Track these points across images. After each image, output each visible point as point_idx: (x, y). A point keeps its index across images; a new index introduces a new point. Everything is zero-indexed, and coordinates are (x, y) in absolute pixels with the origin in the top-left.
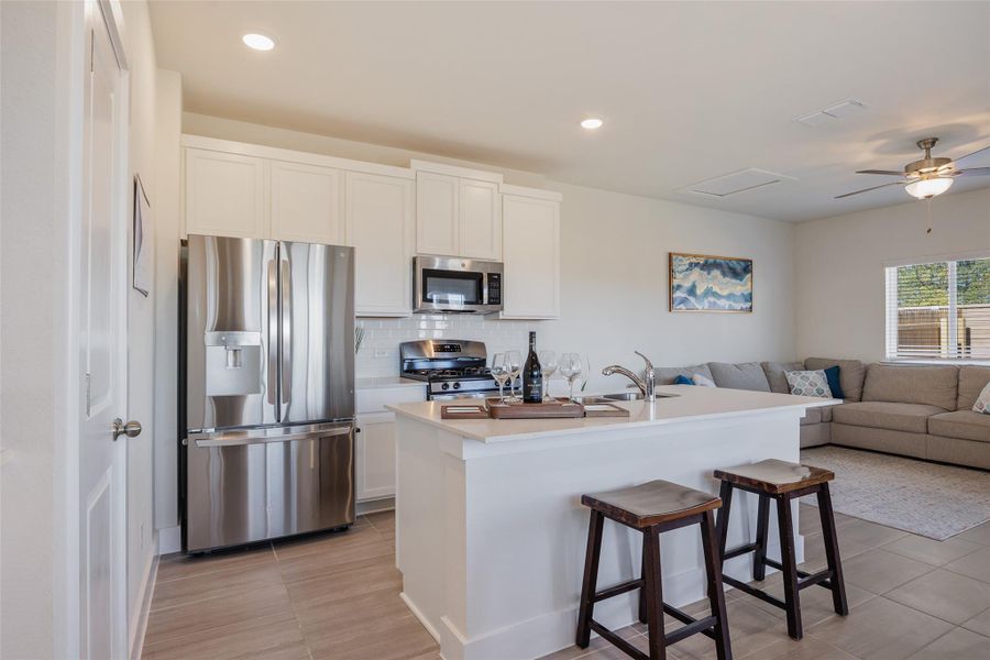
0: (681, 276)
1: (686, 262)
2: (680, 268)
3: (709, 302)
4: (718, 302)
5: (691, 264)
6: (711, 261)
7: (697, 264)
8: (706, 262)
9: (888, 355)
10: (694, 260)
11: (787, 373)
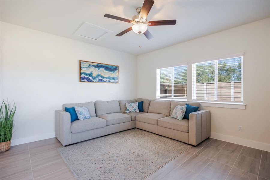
0: (85, 69)
1: (88, 64)
2: (84, 66)
3: (99, 79)
4: (103, 79)
5: (90, 65)
6: (100, 65)
7: (93, 66)
8: (98, 65)
9: (157, 97)
10: (92, 64)
11: (126, 103)
